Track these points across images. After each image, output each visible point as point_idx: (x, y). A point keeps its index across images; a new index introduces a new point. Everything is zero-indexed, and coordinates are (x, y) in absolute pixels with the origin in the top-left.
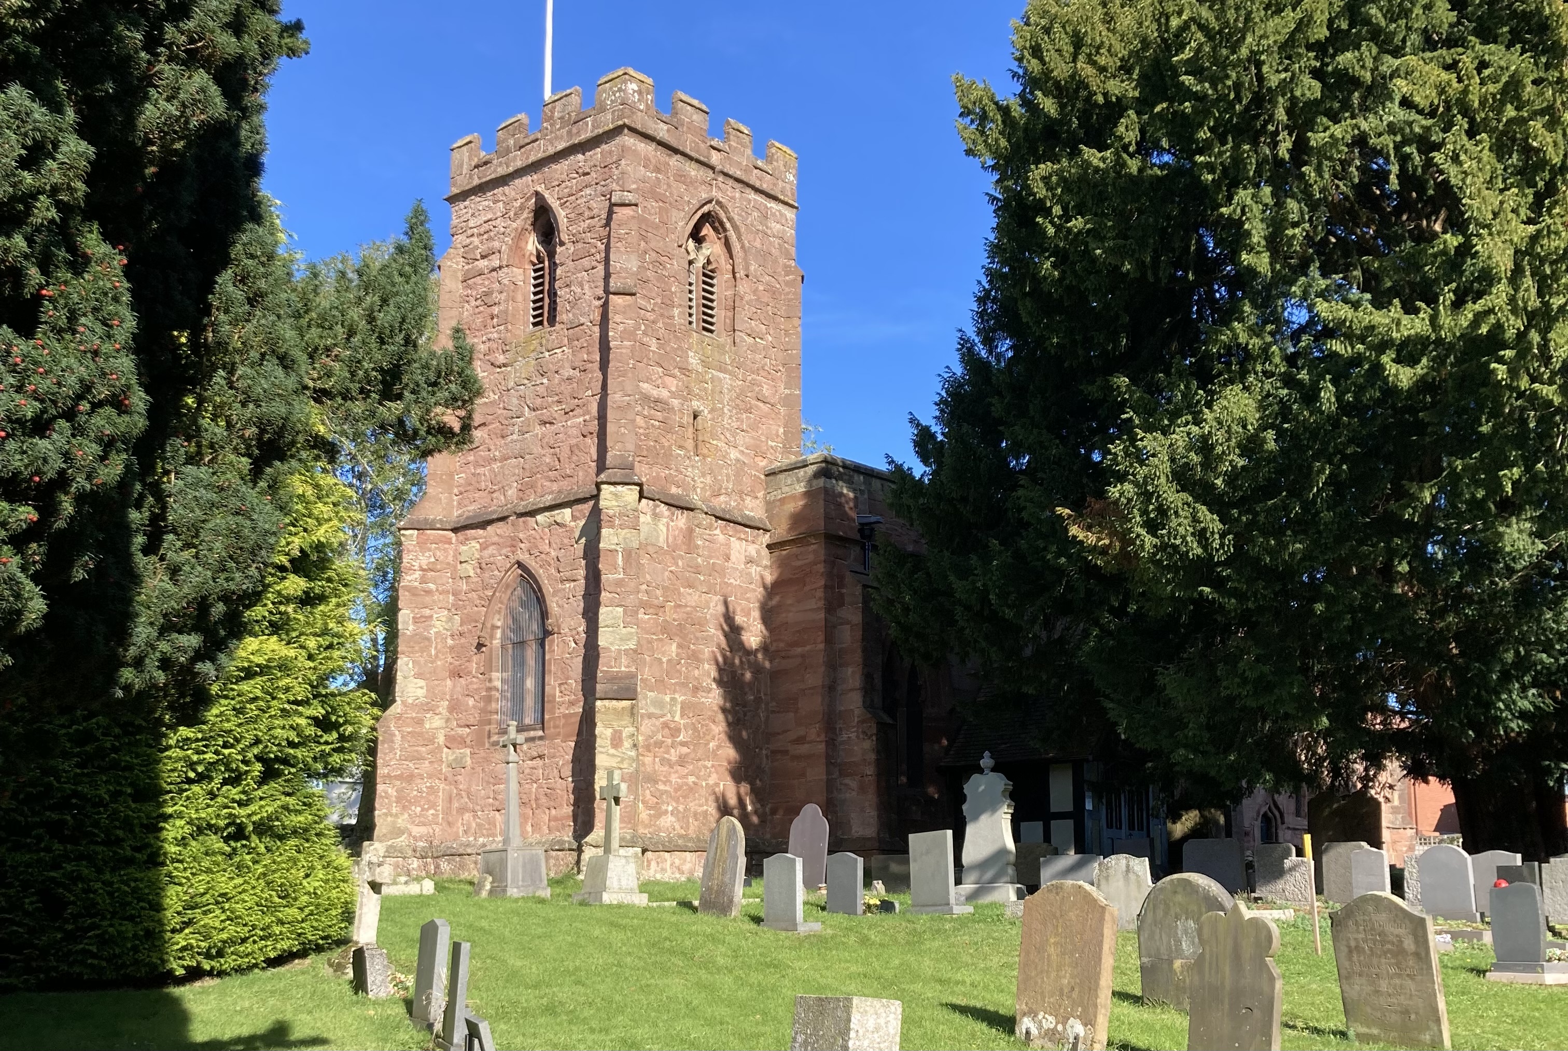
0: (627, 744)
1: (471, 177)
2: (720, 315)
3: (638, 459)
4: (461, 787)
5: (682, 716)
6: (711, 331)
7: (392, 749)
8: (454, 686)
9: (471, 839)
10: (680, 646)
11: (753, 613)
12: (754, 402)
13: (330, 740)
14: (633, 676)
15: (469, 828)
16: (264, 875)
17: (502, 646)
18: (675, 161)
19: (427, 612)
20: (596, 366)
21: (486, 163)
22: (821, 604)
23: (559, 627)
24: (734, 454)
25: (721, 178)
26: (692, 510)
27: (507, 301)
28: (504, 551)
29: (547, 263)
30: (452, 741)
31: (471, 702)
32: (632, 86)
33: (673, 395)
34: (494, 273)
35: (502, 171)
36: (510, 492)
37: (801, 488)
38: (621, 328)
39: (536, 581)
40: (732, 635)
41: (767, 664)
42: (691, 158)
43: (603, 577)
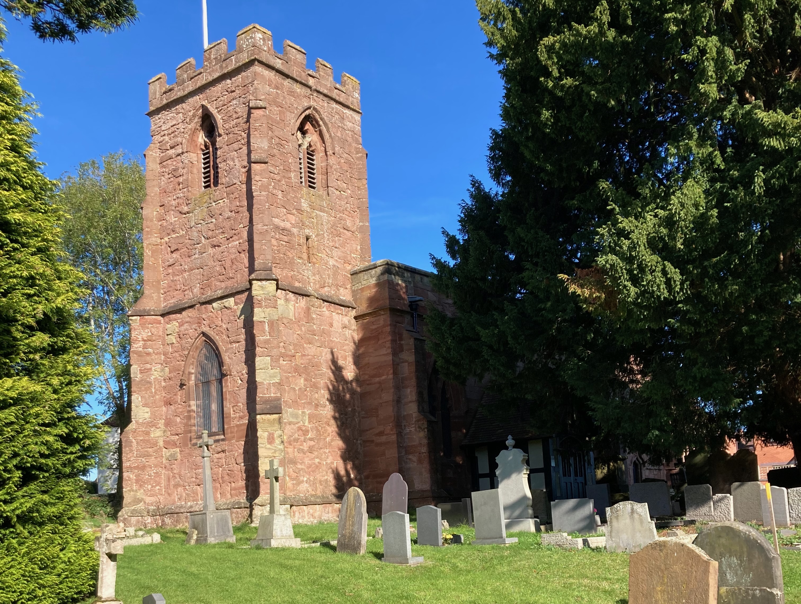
0: (278, 441)
1: (162, 99)
2: (319, 178)
3: (274, 265)
4: (175, 472)
5: (309, 422)
6: (314, 188)
7: (131, 451)
8: (168, 411)
9: (183, 503)
10: (306, 380)
11: (348, 358)
12: (342, 230)
13: (74, 450)
14: (278, 399)
15: (181, 496)
16: (28, 553)
17: (196, 385)
18: (287, 83)
19: (148, 366)
20: (245, 209)
21: (170, 90)
22: (390, 351)
23: (230, 372)
24: (331, 262)
25: (315, 94)
26: (308, 296)
27: (187, 173)
28: (194, 326)
29: (211, 149)
30: (168, 444)
31: (178, 420)
32: (259, 36)
33: (293, 226)
34: (179, 157)
35: (180, 94)
36: (195, 290)
37: (373, 281)
38: (260, 183)
39: (214, 344)
40: (337, 373)
41: (359, 389)
42: (297, 81)
43: (257, 339)
